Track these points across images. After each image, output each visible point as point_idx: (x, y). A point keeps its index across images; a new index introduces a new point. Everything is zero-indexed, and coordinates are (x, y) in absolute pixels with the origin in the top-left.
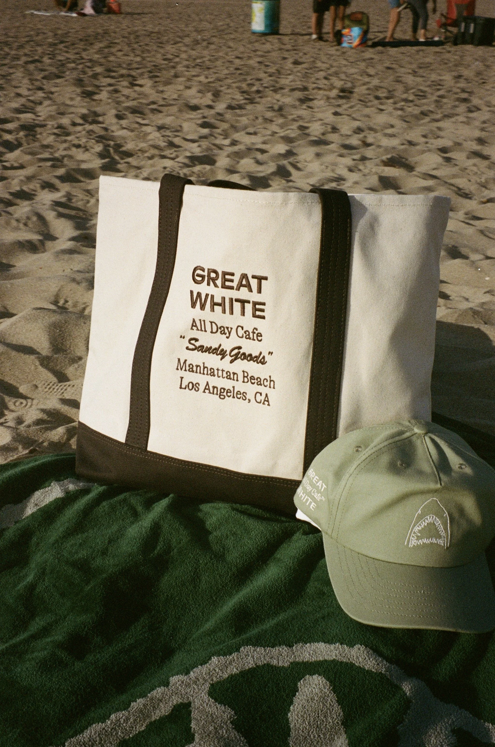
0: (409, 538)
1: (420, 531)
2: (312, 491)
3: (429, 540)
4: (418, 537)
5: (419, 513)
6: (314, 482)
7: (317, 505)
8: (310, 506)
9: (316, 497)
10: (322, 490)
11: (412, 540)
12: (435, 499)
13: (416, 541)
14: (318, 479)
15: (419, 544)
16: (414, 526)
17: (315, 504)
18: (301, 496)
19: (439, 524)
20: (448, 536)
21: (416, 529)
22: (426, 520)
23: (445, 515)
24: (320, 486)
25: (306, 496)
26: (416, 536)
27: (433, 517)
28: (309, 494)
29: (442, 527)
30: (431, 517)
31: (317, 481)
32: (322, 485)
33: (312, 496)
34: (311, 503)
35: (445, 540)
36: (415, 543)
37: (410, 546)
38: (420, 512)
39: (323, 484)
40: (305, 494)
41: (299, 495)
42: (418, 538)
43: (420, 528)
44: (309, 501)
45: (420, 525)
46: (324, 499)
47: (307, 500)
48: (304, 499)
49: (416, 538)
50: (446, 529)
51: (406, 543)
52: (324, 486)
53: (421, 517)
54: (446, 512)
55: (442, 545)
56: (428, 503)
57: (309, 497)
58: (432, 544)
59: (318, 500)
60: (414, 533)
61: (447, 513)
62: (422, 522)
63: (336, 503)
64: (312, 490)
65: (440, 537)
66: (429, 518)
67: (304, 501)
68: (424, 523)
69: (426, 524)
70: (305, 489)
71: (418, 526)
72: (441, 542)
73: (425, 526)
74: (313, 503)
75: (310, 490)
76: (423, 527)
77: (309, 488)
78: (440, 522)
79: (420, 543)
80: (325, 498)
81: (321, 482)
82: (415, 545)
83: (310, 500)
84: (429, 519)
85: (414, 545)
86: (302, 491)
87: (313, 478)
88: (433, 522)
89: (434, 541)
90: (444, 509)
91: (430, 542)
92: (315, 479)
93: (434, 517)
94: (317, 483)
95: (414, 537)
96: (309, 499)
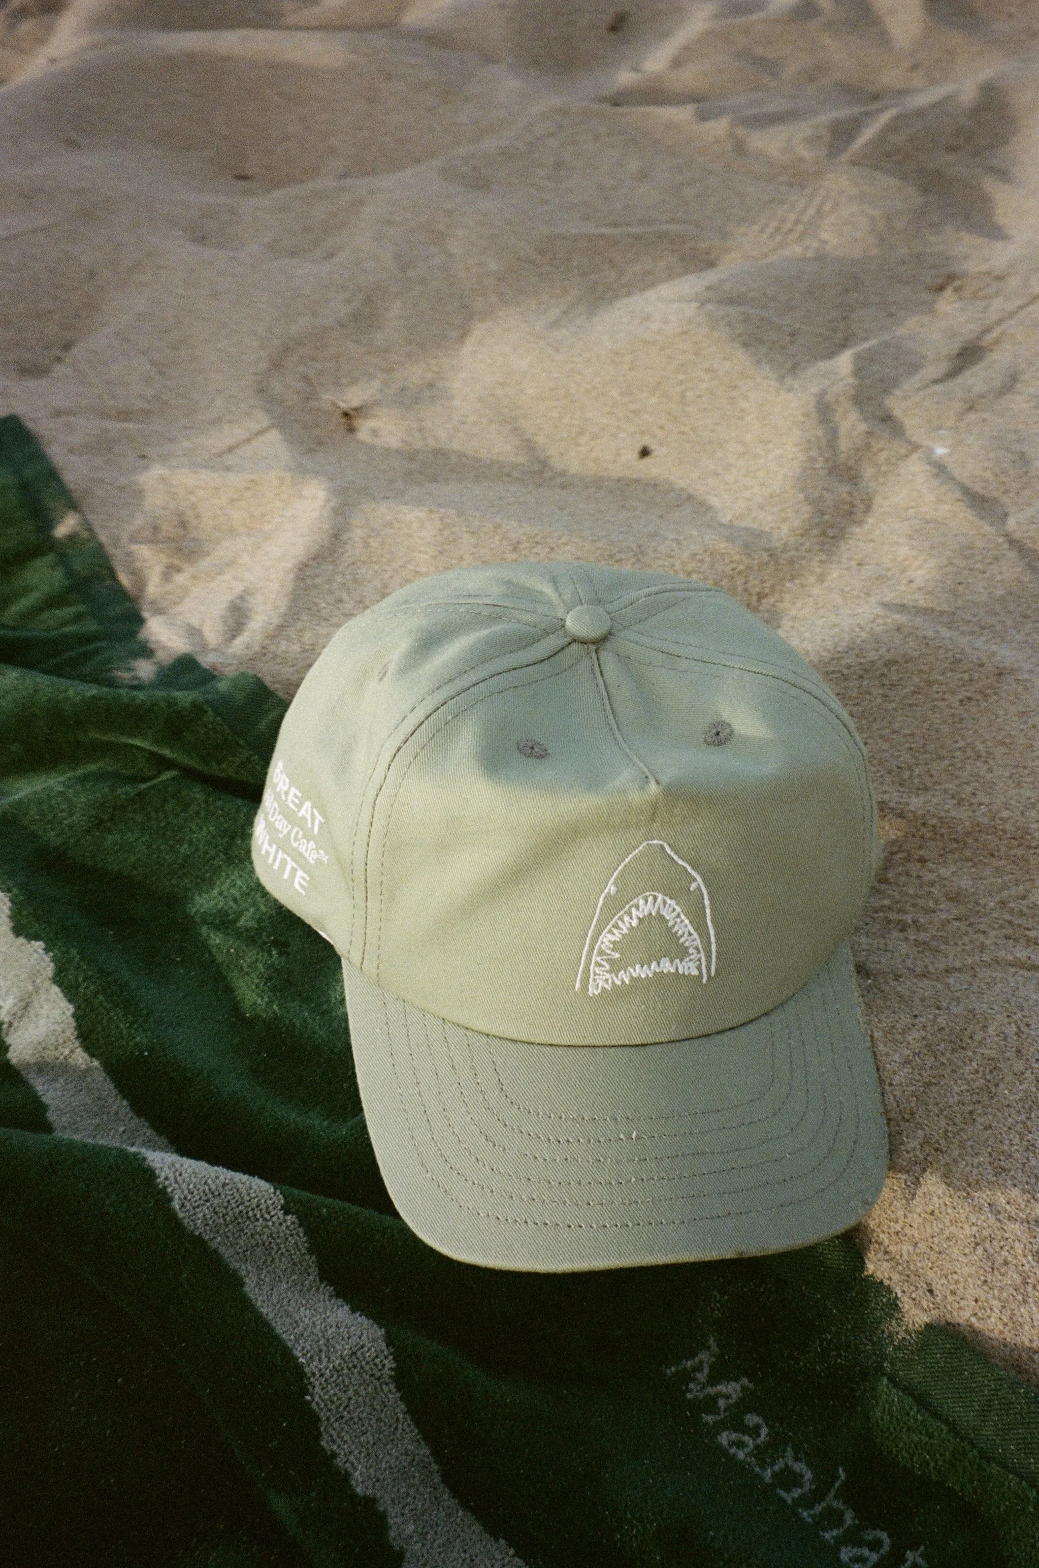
0: (587, 970)
1: (615, 945)
2: (293, 835)
3: (649, 967)
4: (611, 961)
5: (609, 893)
6: (291, 805)
7: (311, 879)
8: (292, 883)
9: (303, 851)
10: (316, 831)
11: (595, 974)
12: (655, 842)
13: (608, 976)
14: (299, 795)
15: (619, 983)
16: (598, 933)
17: (305, 875)
18: (268, 853)
19: (678, 916)
20: (710, 943)
21: (606, 939)
22: (633, 910)
23: (693, 886)
24: (309, 817)
25: (277, 852)
26: (608, 961)
27: (655, 898)
28: (283, 845)
29: (687, 922)
30: (650, 899)
31: (297, 801)
32: (312, 814)
33: (294, 849)
34: (294, 870)
35: (700, 960)
36: (607, 980)
37: (592, 991)
38: (611, 888)
39: (315, 811)
40: (275, 847)
41: (261, 850)
42: (615, 967)
43: (617, 936)
44: (288, 868)
45: (616, 926)
46: (325, 859)
47: (284, 863)
48: (274, 860)
49: (608, 967)
50: (700, 926)
51: (578, 985)
52: (319, 818)
53: (616, 905)
54: (694, 874)
55: (695, 972)
56: (634, 858)
57: (288, 855)
58: (659, 976)
59: (312, 862)
60: (601, 953)
61: (699, 879)
62: (621, 919)
63: (359, 868)
64: (290, 832)
65: (683, 953)
66: (641, 902)
67: (276, 867)
68: (626, 918)
69: (635, 923)
70: (270, 826)
71: (610, 932)
72: (688, 967)
73: (631, 928)
74: (300, 873)
75: (285, 831)
76: (625, 931)
77: (282, 825)
78: (678, 909)
79: (623, 981)
80: (326, 853)
81: (308, 804)
82: (608, 987)
83: (290, 864)
84: (644, 907)
85: (603, 989)
86: (267, 837)
87: (287, 793)
88: (658, 912)
89: (667, 966)
90: (689, 869)
91: (655, 973)
92: (291, 796)
93: (660, 897)
94: (299, 807)
95: (600, 965)
96: (289, 859)
